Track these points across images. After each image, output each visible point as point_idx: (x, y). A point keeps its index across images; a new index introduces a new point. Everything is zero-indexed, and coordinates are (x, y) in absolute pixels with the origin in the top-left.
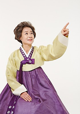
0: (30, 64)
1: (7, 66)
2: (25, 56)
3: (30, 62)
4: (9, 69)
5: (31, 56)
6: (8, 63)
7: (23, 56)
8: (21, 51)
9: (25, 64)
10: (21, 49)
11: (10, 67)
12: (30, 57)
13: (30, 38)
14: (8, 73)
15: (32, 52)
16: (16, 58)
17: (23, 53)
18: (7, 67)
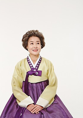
0: (37, 75)
1: (13, 75)
2: (32, 67)
3: (37, 73)
4: (15, 78)
5: (38, 66)
6: (14, 72)
7: (30, 66)
8: (28, 61)
9: (31, 75)
10: (28, 58)
11: (16, 77)
12: (37, 68)
13: (35, 49)
14: (14, 82)
15: (40, 63)
16: (23, 68)
17: (30, 63)
18: (13, 77)
